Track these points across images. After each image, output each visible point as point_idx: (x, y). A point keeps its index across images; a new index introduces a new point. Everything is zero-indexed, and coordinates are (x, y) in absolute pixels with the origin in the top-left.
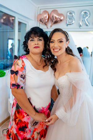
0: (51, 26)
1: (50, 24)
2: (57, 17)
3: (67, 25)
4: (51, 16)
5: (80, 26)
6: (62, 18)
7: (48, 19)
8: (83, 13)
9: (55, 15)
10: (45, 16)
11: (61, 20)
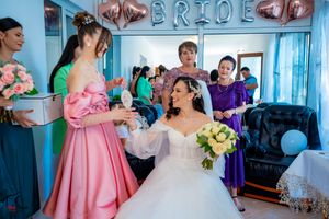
0: (125, 26)
1: (122, 22)
2: (135, 9)
3: (154, 24)
4: (126, 8)
5: (175, 26)
6: (144, 12)
7: (120, 13)
8: (177, 4)
9: (131, 7)
10: (114, 7)
11: (143, 16)
